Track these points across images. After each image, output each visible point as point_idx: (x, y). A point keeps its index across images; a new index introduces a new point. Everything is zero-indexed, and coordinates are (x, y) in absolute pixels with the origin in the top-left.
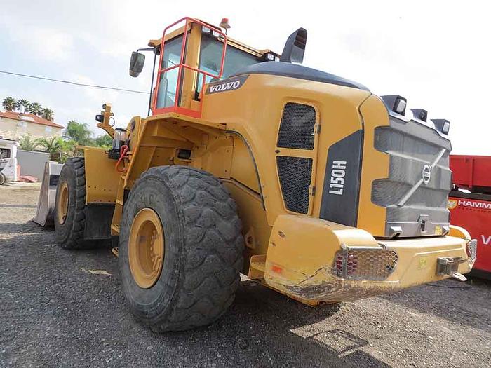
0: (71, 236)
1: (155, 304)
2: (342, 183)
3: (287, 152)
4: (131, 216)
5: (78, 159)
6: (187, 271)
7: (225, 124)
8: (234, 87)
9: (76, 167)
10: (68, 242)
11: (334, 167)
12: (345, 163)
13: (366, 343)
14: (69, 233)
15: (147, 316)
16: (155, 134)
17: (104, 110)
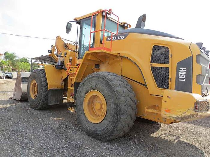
0: (40, 104)
1: (104, 129)
2: (185, 76)
3: (155, 65)
4: (83, 94)
5: (40, 70)
6: (121, 115)
7: (119, 54)
8: (122, 38)
9: (40, 73)
10: (39, 107)
11: (180, 70)
12: (185, 69)
13: (179, 137)
14: (40, 102)
15: (99, 135)
16: (89, 58)
17: (52, 48)
